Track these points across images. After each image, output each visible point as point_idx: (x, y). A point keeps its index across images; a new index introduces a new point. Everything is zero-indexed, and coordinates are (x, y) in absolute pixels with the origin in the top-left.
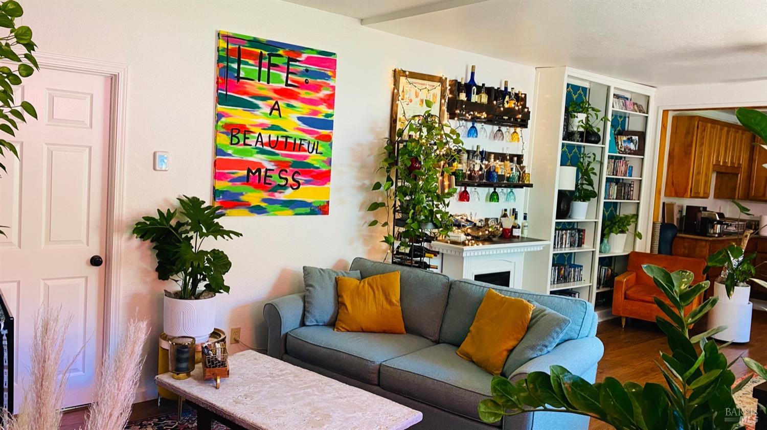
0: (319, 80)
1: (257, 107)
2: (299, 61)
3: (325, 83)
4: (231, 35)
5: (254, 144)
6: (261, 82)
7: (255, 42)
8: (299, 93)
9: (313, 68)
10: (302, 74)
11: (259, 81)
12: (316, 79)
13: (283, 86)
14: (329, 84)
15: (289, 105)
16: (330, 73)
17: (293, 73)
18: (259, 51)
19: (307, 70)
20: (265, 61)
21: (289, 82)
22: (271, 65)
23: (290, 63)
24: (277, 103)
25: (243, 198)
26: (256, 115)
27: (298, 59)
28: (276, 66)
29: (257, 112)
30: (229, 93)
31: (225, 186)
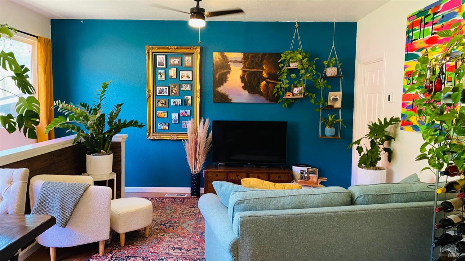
0: (450, 20)
1: (417, 57)
2: (438, 12)
3: (453, 20)
4: (410, 16)
6: (421, 38)
7: (420, 13)
8: (438, 37)
9: (447, 12)
10: (441, 21)
11: (420, 38)
12: (448, 20)
13: (430, 36)
14: (457, 20)
16: (457, 10)
17: (436, 23)
18: (420, 18)
19: (443, 17)
20: (423, 23)
21: (433, 32)
22: (426, 24)
23: (434, 16)
24: (427, 50)
25: (410, 119)
27: (438, 11)
28: (427, 23)
30: (408, 53)
31: (405, 111)
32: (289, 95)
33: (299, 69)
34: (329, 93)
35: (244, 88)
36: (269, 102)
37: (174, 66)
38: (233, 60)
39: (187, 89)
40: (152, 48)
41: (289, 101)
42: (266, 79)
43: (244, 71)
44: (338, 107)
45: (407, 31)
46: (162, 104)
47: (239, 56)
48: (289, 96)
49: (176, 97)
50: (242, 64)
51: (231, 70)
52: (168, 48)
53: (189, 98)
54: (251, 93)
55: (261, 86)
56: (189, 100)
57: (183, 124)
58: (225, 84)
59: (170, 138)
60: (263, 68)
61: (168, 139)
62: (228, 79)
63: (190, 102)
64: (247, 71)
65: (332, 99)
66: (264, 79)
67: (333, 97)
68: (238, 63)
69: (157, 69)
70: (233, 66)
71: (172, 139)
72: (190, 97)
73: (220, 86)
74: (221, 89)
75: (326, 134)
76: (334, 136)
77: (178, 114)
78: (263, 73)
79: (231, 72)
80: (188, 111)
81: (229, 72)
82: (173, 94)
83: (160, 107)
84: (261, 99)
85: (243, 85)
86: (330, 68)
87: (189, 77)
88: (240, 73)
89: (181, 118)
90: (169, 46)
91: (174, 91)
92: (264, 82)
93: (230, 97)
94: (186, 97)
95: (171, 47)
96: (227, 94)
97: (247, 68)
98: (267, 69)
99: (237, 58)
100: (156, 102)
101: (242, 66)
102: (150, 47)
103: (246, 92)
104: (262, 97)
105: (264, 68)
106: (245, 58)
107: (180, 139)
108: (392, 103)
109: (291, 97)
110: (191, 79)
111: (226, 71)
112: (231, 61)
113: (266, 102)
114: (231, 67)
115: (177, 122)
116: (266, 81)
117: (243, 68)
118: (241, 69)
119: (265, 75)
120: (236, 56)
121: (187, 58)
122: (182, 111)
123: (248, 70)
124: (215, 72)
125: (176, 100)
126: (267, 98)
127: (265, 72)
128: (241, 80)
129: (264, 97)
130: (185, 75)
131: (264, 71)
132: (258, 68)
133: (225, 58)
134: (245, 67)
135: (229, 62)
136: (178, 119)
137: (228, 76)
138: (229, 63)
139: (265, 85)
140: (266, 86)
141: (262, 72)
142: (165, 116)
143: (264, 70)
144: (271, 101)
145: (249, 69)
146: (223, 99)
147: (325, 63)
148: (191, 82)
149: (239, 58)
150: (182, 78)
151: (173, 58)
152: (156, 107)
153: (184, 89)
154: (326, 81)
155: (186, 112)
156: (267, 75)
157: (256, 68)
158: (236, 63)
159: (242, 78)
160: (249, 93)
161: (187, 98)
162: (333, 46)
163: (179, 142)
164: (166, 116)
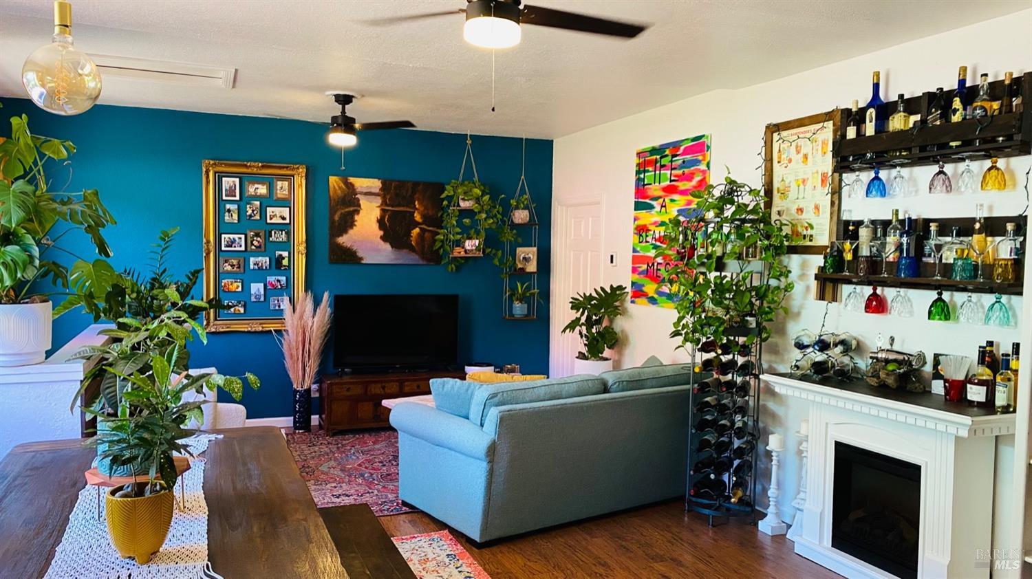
0: (692, 168)
1: (652, 207)
2: (678, 155)
3: (696, 169)
4: (641, 151)
5: (650, 241)
6: (656, 184)
7: (654, 151)
8: (678, 186)
9: (688, 157)
10: (681, 167)
12: (690, 168)
13: (668, 183)
14: (699, 169)
15: (672, 201)
16: (700, 158)
17: (675, 169)
18: (654, 157)
19: (684, 162)
20: (658, 165)
21: (672, 178)
22: (662, 166)
23: (674, 159)
24: (664, 200)
25: (645, 289)
26: (652, 214)
27: (678, 153)
28: (664, 166)
29: (653, 212)
30: (640, 200)
31: (636, 277)
32: (458, 252)
33: (476, 210)
34: (517, 249)
35: (384, 238)
36: (425, 263)
37: (256, 197)
38: (365, 191)
39: (281, 240)
40: (215, 164)
41: (458, 261)
42: (419, 224)
43: (383, 210)
44: (532, 271)
45: (636, 171)
46: (233, 266)
47: (375, 184)
48: (460, 253)
49: (260, 253)
50: (379, 198)
51: (362, 207)
52: (246, 166)
53: (283, 256)
54: (396, 248)
55: (412, 236)
56: (284, 258)
57: (273, 301)
58: (351, 232)
59: (250, 329)
60: (415, 206)
61: (246, 330)
62: (356, 223)
63: (285, 262)
64: (388, 210)
65: (521, 258)
66: (416, 224)
67: (523, 255)
68: (374, 197)
69: (222, 203)
70: (364, 202)
71: (253, 330)
72: (285, 254)
73: (342, 235)
74: (343, 240)
75: (514, 312)
76: (526, 316)
77: (263, 284)
78: (415, 215)
79: (361, 211)
80: (283, 279)
81: (357, 212)
82: (253, 247)
83: (228, 272)
84: (412, 258)
85: (381, 233)
86: (520, 211)
87: (284, 218)
88: (377, 213)
89: (267, 292)
90: (248, 162)
91: (255, 243)
92: (417, 230)
93: (360, 254)
94: (278, 253)
95: (252, 164)
96: (354, 248)
97: (387, 205)
98: (422, 209)
99: (371, 187)
100: (221, 264)
101: (380, 201)
102: (212, 162)
103: (388, 246)
104: (414, 254)
105: (417, 206)
106: (385, 187)
107: (267, 329)
108: (616, 266)
109: (463, 254)
110: (288, 221)
111: (352, 209)
112: (361, 193)
113: (421, 262)
114: (361, 202)
115: (262, 299)
116: (420, 228)
117: (382, 205)
118: (379, 207)
119: (418, 217)
120: (369, 184)
121: (279, 183)
122: (271, 279)
123: (390, 208)
124: (332, 212)
125: (260, 259)
126: (423, 255)
127: (419, 213)
128: (378, 224)
129: (417, 253)
130: (276, 214)
131: (416, 212)
132: (407, 206)
133: (351, 187)
134: (384, 203)
135: (356, 194)
136: (263, 293)
137: (356, 217)
138: (358, 196)
139: (418, 234)
140: (421, 236)
141: (414, 212)
142: (238, 287)
143: (417, 209)
144: (429, 260)
145: (393, 207)
146: (347, 257)
147: (513, 202)
148: (286, 228)
149: (375, 187)
150: (271, 219)
151: (254, 183)
152: (221, 271)
153: (275, 239)
154: (515, 231)
155: (279, 281)
156: (421, 218)
157: (404, 206)
158: (368, 197)
159: (381, 222)
160: (392, 247)
161: (281, 255)
162: (523, 177)
163: (266, 337)
164: (240, 289)
